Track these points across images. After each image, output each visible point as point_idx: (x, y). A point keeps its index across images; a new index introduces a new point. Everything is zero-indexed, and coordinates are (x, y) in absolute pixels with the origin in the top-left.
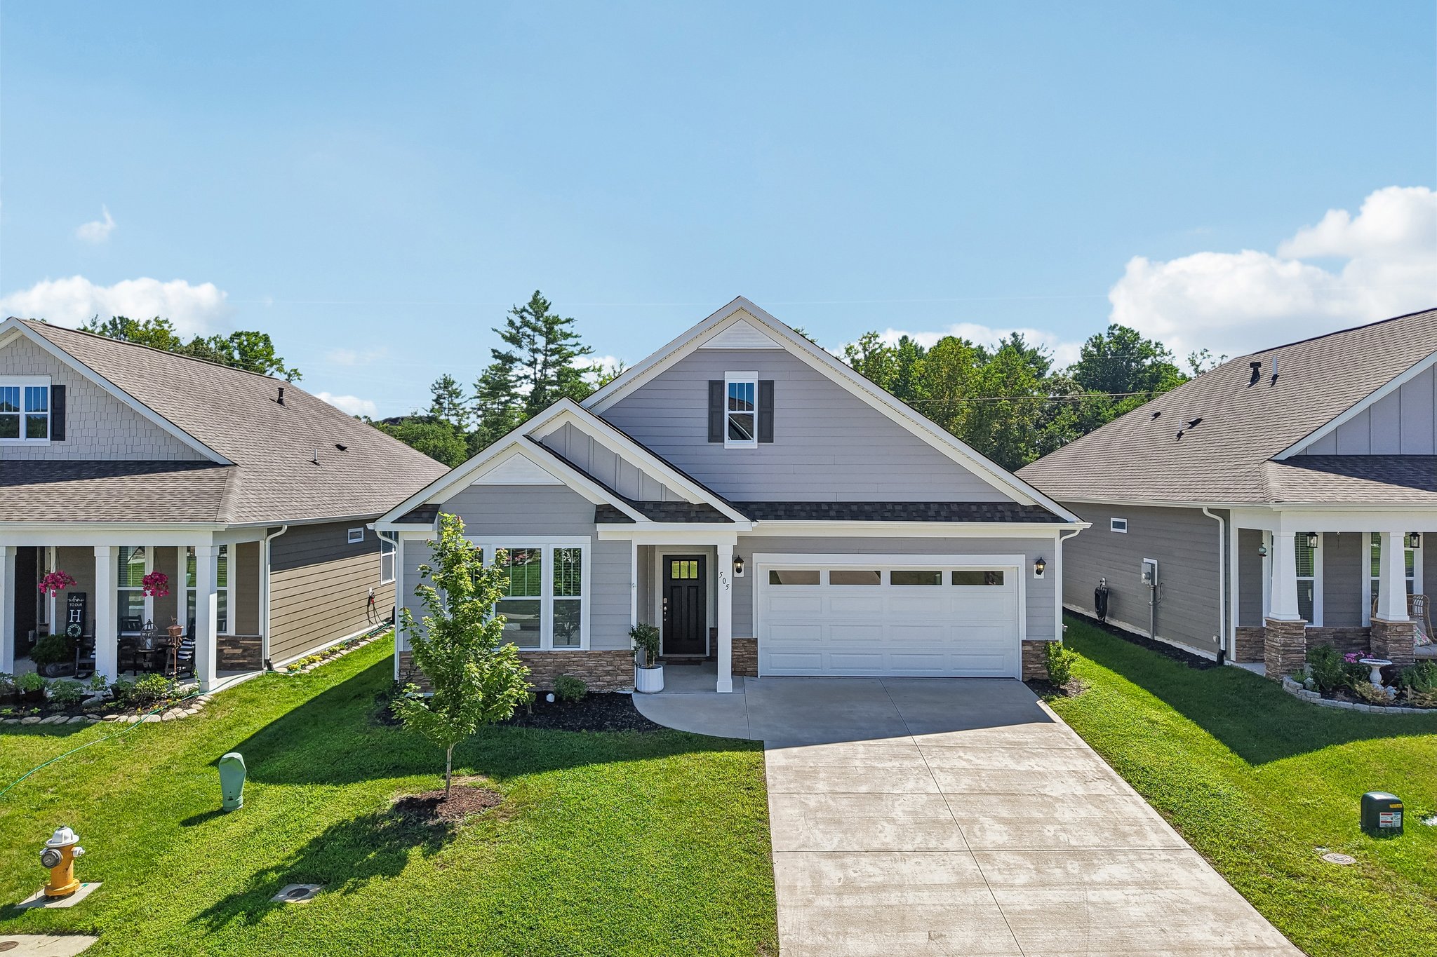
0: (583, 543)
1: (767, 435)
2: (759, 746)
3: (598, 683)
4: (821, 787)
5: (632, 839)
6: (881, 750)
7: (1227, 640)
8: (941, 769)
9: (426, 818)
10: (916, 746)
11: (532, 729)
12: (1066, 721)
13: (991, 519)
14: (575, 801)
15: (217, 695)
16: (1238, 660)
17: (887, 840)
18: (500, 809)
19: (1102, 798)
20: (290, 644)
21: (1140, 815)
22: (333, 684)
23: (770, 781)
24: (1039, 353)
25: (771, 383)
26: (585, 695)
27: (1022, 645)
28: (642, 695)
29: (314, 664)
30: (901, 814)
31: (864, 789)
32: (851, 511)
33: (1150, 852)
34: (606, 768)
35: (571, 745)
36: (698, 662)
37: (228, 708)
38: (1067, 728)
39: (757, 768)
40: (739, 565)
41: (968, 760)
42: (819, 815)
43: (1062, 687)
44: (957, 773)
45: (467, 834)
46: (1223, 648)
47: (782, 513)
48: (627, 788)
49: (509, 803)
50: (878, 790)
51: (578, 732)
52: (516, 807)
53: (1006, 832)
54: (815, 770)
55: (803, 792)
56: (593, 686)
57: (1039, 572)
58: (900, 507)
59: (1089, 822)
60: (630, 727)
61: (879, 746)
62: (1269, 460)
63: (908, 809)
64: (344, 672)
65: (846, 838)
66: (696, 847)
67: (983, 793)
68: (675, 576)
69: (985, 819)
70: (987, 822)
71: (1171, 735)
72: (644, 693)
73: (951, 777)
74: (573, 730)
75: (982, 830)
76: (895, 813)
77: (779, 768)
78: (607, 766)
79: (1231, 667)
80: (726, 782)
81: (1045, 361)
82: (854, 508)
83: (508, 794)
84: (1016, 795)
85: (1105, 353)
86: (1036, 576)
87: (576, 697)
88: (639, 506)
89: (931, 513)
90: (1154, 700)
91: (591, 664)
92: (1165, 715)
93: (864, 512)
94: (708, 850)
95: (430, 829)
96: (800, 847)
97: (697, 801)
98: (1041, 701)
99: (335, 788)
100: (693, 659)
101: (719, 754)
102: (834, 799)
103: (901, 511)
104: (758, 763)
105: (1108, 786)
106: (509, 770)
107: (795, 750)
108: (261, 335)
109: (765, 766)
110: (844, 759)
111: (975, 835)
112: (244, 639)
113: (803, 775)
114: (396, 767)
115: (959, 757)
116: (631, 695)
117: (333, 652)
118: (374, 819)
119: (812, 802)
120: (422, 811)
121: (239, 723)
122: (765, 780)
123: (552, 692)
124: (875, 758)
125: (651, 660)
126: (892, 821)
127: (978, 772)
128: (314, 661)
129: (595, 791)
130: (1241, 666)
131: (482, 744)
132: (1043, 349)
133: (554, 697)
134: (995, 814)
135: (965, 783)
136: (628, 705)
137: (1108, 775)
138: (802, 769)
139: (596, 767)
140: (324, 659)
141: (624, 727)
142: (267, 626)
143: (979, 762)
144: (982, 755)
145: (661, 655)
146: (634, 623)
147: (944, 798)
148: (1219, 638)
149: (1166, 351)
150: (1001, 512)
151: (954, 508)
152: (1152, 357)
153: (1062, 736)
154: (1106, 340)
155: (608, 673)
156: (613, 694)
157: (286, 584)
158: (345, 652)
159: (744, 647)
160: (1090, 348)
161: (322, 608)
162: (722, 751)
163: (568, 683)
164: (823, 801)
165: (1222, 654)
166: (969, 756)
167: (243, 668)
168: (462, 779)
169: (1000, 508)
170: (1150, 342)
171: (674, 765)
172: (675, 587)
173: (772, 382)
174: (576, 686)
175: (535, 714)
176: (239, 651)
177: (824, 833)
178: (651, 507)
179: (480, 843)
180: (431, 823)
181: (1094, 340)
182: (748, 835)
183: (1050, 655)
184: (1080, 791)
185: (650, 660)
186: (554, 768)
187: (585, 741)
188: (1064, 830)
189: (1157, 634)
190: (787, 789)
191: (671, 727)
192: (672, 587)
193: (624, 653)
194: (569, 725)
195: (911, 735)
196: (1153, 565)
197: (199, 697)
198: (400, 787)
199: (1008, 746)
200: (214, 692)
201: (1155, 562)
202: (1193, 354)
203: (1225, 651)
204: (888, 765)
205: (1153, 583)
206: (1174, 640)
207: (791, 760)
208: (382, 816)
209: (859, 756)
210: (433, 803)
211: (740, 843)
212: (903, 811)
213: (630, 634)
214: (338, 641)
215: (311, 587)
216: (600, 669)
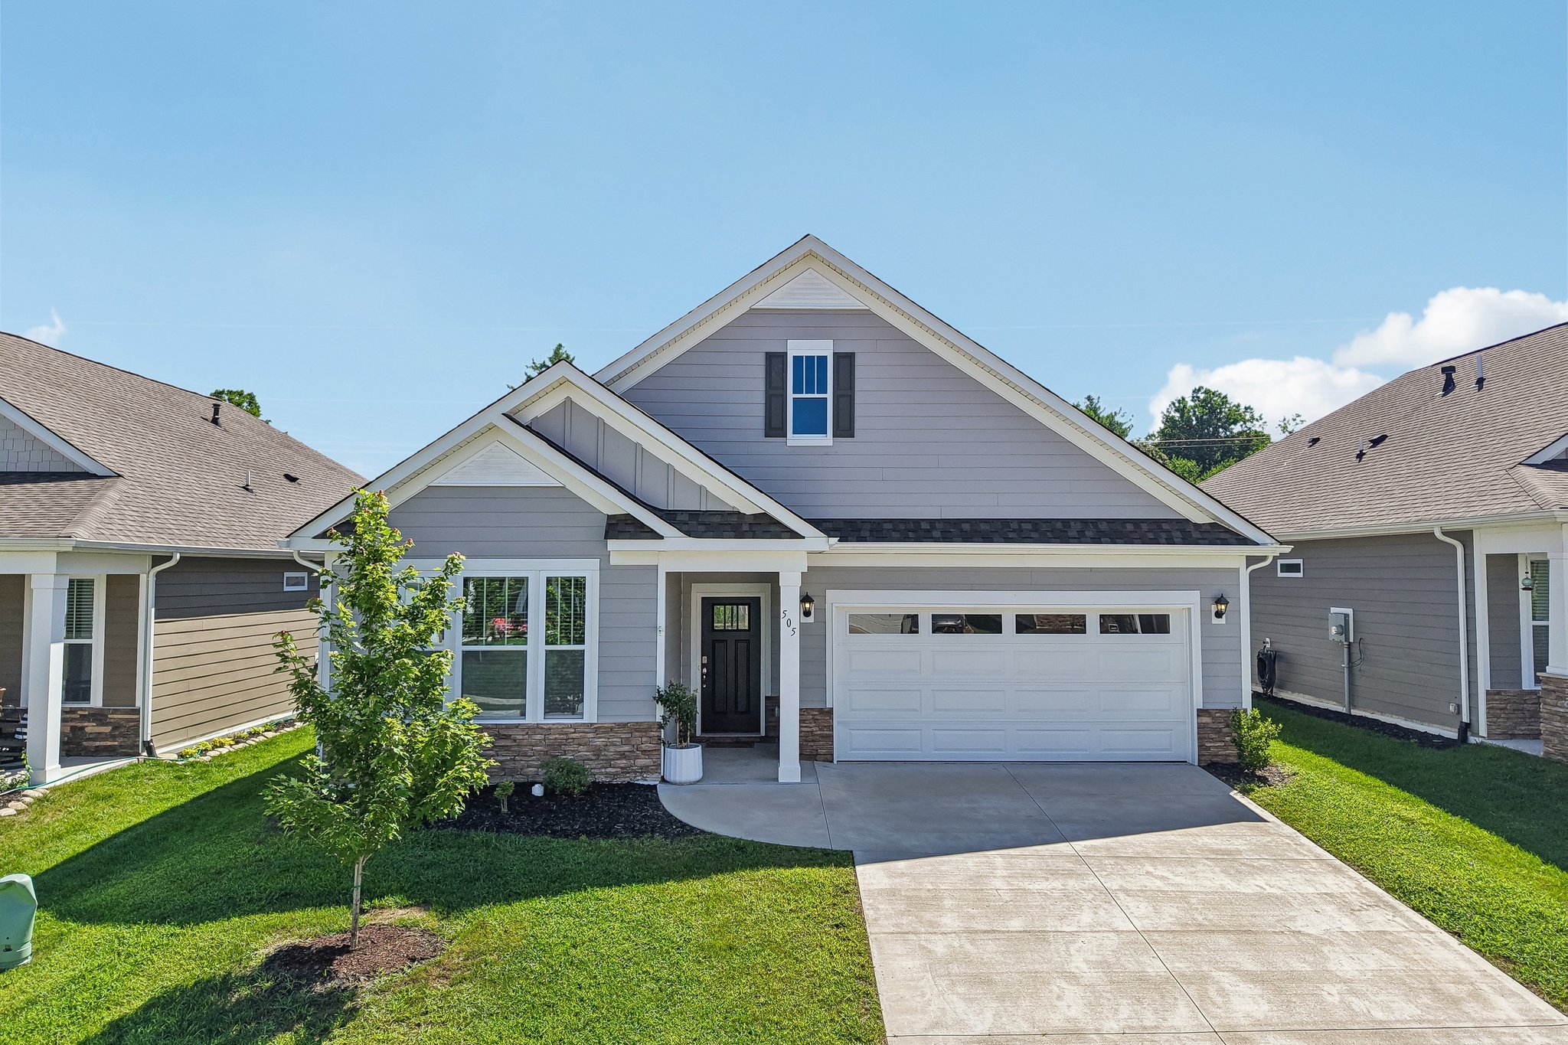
0: (587, 569)
1: (845, 428)
2: (845, 859)
3: (608, 770)
4: (950, 921)
5: (651, 1017)
6: (1030, 864)
7: (1473, 709)
8: (1126, 892)
9: (311, 981)
10: (1079, 858)
11: (506, 835)
12: (1285, 820)
13: (1155, 541)
14: (561, 949)
15: (54, 790)
16: (1490, 735)
17: (1073, 1013)
18: (439, 964)
19: (1389, 937)
20: (187, 721)
21: (1463, 965)
22: (241, 775)
23: (869, 914)
24: (1118, 419)
25: (850, 357)
26: (589, 787)
27: (1198, 716)
28: (669, 786)
29: (219, 749)
30: (1084, 966)
31: (1016, 924)
32: (962, 531)
33: (1512, 1030)
34: (615, 895)
35: (562, 859)
36: (748, 744)
37: (66, 807)
38: (1288, 829)
39: (847, 892)
40: (807, 605)
41: (1162, 878)
42: (955, 969)
43: (1259, 773)
44: (1153, 897)
45: (374, 1009)
46: (1465, 719)
47: (867, 534)
48: (646, 925)
49: (454, 954)
50: (1038, 925)
51: (575, 839)
52: (464, 960)
53: (1261, 996)
54: (936, 897)
55: (923, 930)
56: (602, 774)
57: (1219, 615)
58: (1029, 526)
59: (1388, 979)
60: (653, 832)
61: (1025, 857)
62: (1520, 464)
63: (1093, 958)
64: (261, 760)
65: (1006, 1011)
66: (760, 1030)
67: (1201, 929)
68: (718, 626)
69: (1221, 973)
70: (1227, 980)
71: (1447, 840)
72: (675, 784)
73: (1146, 904)
74: (566, 836)
75: (1222, 992)
76: (1073, 965)
77: (880, 892)
78: (616, 891)
79: (1481, 746)
80: (802, 915)
81: (1123, 427)
82: (966, 527)
83: (455, 938)
84: (1255, 933)
85: (1189, 420)
86: (1215, 621)
87: (574, 788)
88: (669, 516)
89: (1072, 533)
90: (1391, 790)
91: (599, 742)
92: (1417, 810)
93: (980, 532)
94: (778, 1034)
95: (313, 1002)
96: (932, 1027)
97: (758, 948)
98: (1236, 792)
99: (178, 930)
100: (743, 740)
101: (787, 872)
102: (973, 942)
103: (1031, 531)
104: (848, 885)
105: (1390, 918)
106: (462, 898)
107: (901, 865)
108: (245, 393)
109: (858, 890)
110: (977, 877)
111: (1214, 1004)
112: (115, 712)
113: (919, 903)
114: (286, 894)
115: (1147, 873)
116: (655, 786)
117: (253, 734)
118: (226, 985)
119: (940, 947)
120: (305, 970)
121: (77, 828)
122: (861, 913)
123: (541, 783)
124: (1023, 876)
125: (685, 738)
126: (1072, 978)
127: (1182, 896)
128: (222, 745)
129: (595, 932)
130: (1499, 743)
131: (428, 857)
132: (1121, 414)
133: (542, 788)
134: (1234, 966)
135: (1169, 915)
136: (650, 801)
137: (1380, 899)
138: (916, 893)
139: (599, 893)
140: (237, 743)
141: (643, 832)
142: (148, 695)
143: (1178, 880)
144: (1180, 869)
145: (699, 733)
146: (661, 682)
147: (1145, 939)
148: (1459, 707)
149: (1256, 416)
150: (1168, 531)
151: (1103, 527)
152: (1242, 423)
153: (1287, 841)
154: (1190, 404)
155: (623, 755)
156: (630, 786)
157: (183, 638)
158: (270, 735)
159: (815, 720)
160: (1173, 414)
161: (241, 675)
162: (792, 867)
163: (563, 768)
164: (957, 945)
165: (1466, 729)
166: (1161, 871)
167: (112, 753)
168: (387, 913)
169: (1165, 526)
170: (1239, 405)
171: (719, 888)
172: (718, 641)
173: (853, 354)
174: (575, 773)
175: (511, 814)
176: (107, 729)
177: (969, 1000)
178: (685, 518)
179: (394, 1026)
180: (319, 988)
181: (1177, 405)
182: (845, 1006)
183: (1240, 727)
184: (1350, 926)
185: (683, 737)
186: (529, 896)
187: (584, 853)
188: (1354, 993)
189: (1355, 707)
190: (897, 925)
191: (713, 831)
192: (713, 641)
193: (646, 726)
194: (562, 829)
195: (1066, 840)
196: (1346, 616)
197: (26, 792)
198: (283, 928)
199: (1214, 857)
200: (52, 785)
201: (1350, 611)
202: (1284, 420)
203: (1470, 724)
204: (1044, 885)
205: (1347, 639)
206: (1382, 713)
207: (898, 880)
208: (242, 978)
209: (999, 873)
210: (327, 955)
211: (832, 1020)
212: (1087, 962)
213: (654, 698)
214: (265, 721)
215: (224, 645)
216: (612, 749)
